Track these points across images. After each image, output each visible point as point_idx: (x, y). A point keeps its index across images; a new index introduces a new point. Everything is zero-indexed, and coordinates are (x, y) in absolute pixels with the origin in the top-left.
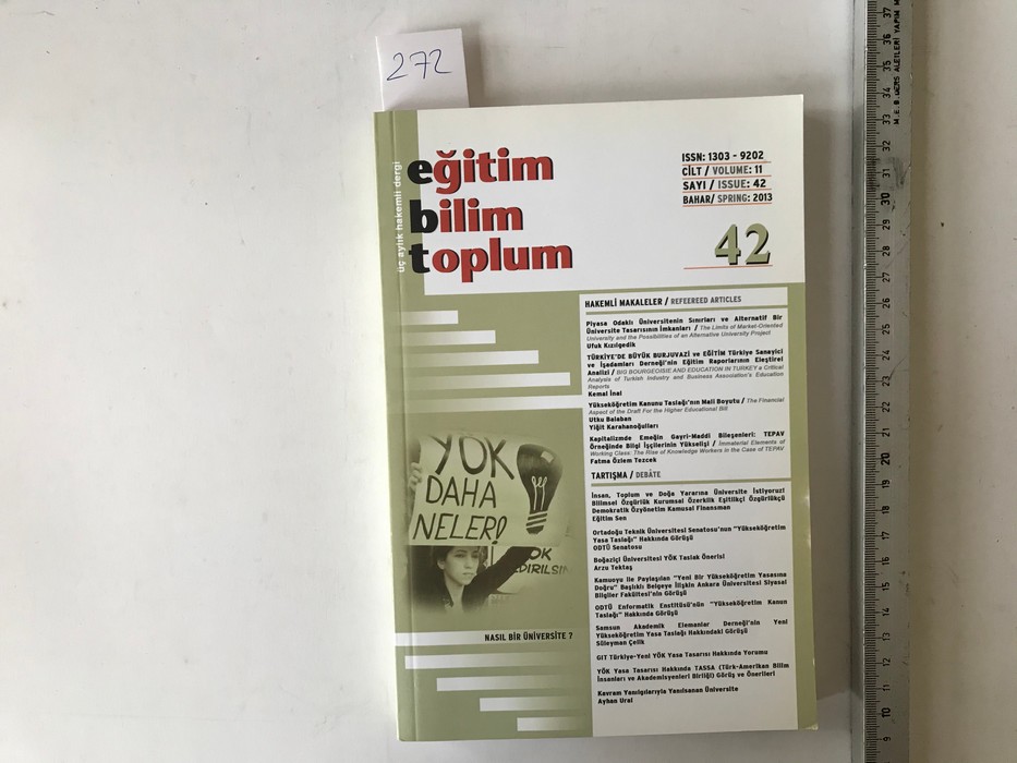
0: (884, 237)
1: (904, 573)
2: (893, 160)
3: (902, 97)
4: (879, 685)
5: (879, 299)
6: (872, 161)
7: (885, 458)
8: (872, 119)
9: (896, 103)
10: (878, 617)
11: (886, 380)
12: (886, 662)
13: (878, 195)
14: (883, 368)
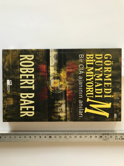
0: (93, 136)
1: (28, 141)
2: (108, 138)
3: (120, 140)
4: (6, 136)
5: (81, 136)
6: (108, 134)
7: (50, 137)
8: (116, 134)
9: (120, 139)
10: (19, 136)
11: (65, 137)
12: (10, 137)
13: (101, 135)
14: (68, 136)
